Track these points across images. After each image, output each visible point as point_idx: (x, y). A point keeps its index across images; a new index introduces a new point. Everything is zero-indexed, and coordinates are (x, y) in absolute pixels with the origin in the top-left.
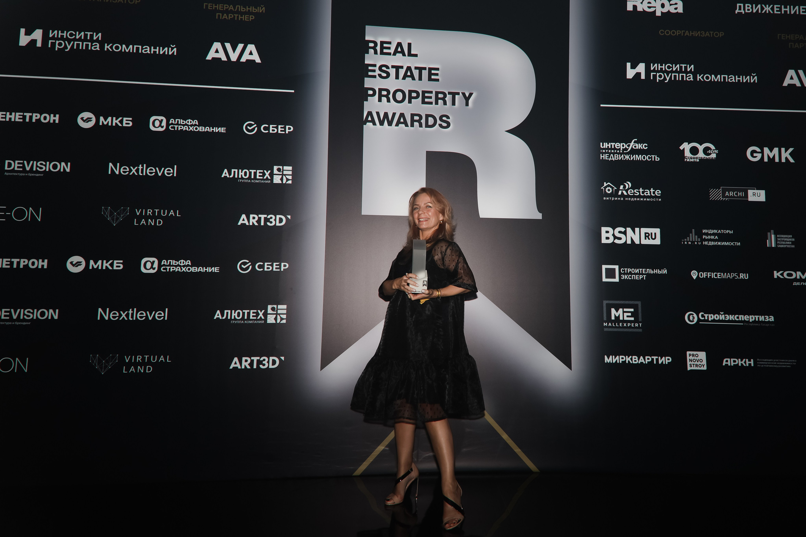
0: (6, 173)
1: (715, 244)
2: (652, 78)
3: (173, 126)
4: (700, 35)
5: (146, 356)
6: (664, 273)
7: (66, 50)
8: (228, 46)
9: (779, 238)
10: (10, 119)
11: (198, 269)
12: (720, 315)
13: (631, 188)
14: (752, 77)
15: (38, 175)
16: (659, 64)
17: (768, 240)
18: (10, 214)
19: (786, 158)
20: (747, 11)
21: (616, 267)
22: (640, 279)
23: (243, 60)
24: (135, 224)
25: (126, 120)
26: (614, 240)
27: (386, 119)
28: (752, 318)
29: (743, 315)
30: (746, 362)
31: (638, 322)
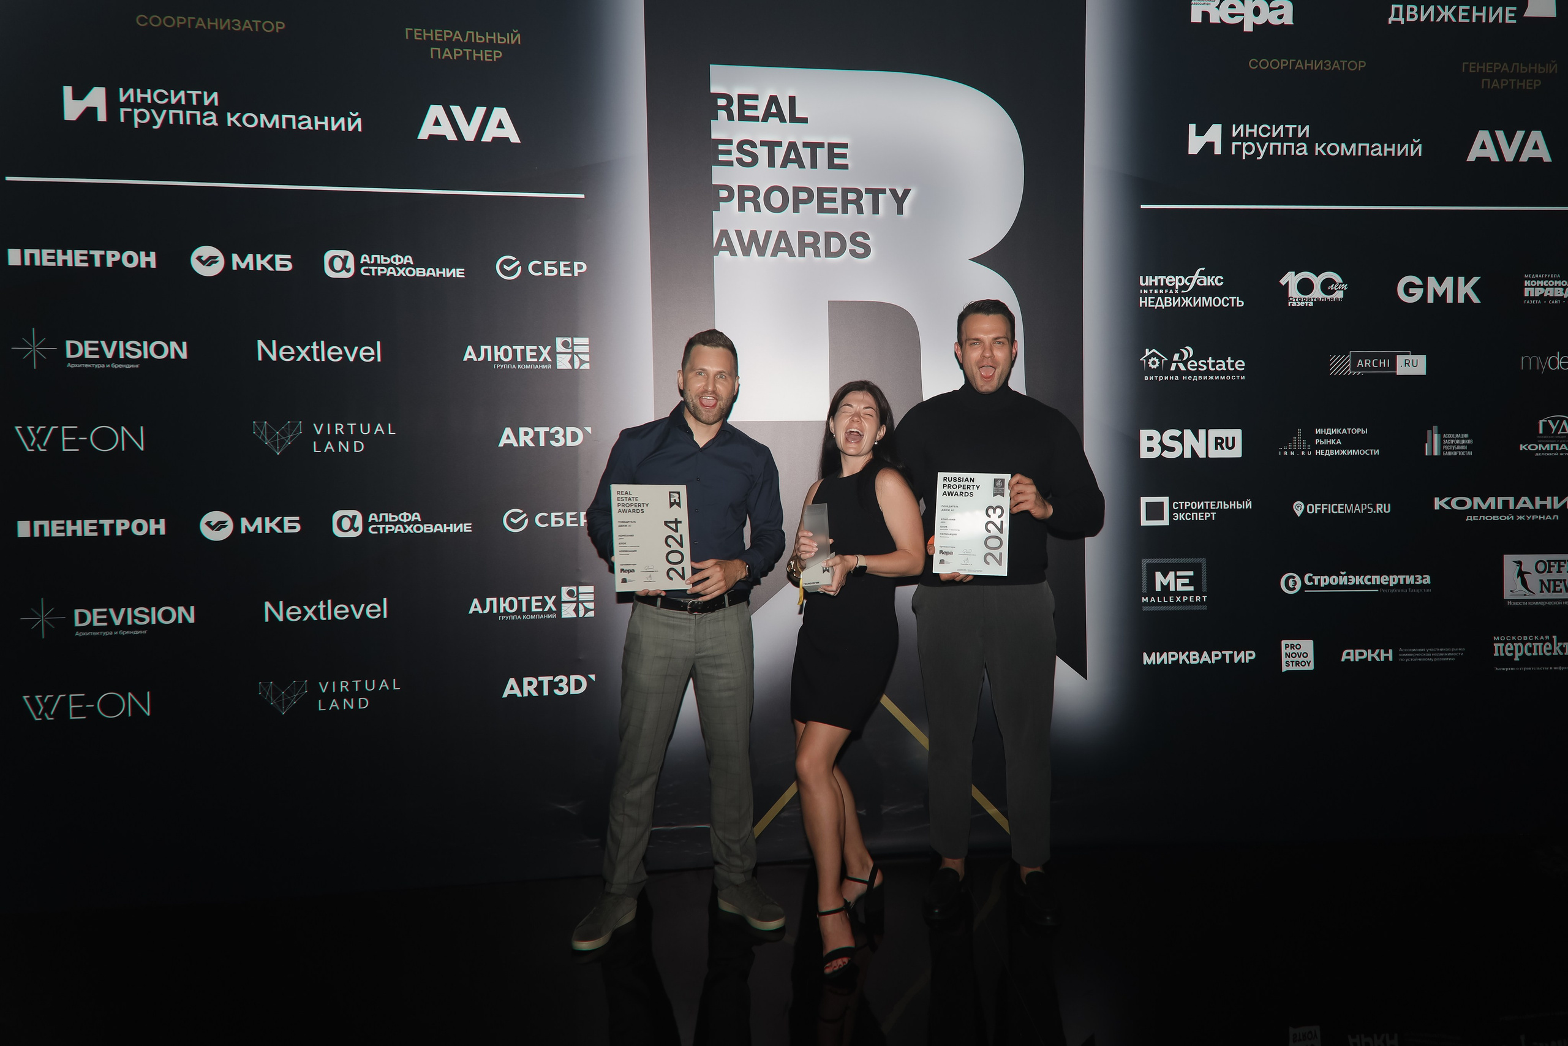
0: (69, 365)
1: (1336, 454)
2: (1233, 153)
3: (367, 268)
4: (1323, 68)
5: (357, 681)
6: (1247, 508)
7: (154, 127)
8: (456, 110)
9: (1446, 439)
10: (65, 262)
11: (434, 528)
12: (1341, 577)
13: (1191, 359)
14: (1412, 145)
15: (129, 366)
16: (1248, 126)
17: (1426, 444)
18: (86, 439)
19: (1466, 296)
20: (1409, 19)
21: (1165, 500)
22: (1206, 520)
23: (487, 138)
24: (315, 451)
25: (281, 259)
26: (1161, 453)
27: (754, 243)
28: (1394, 579)
29: (1379, 576)
30: (1380, 656)
31: (1201, 595)
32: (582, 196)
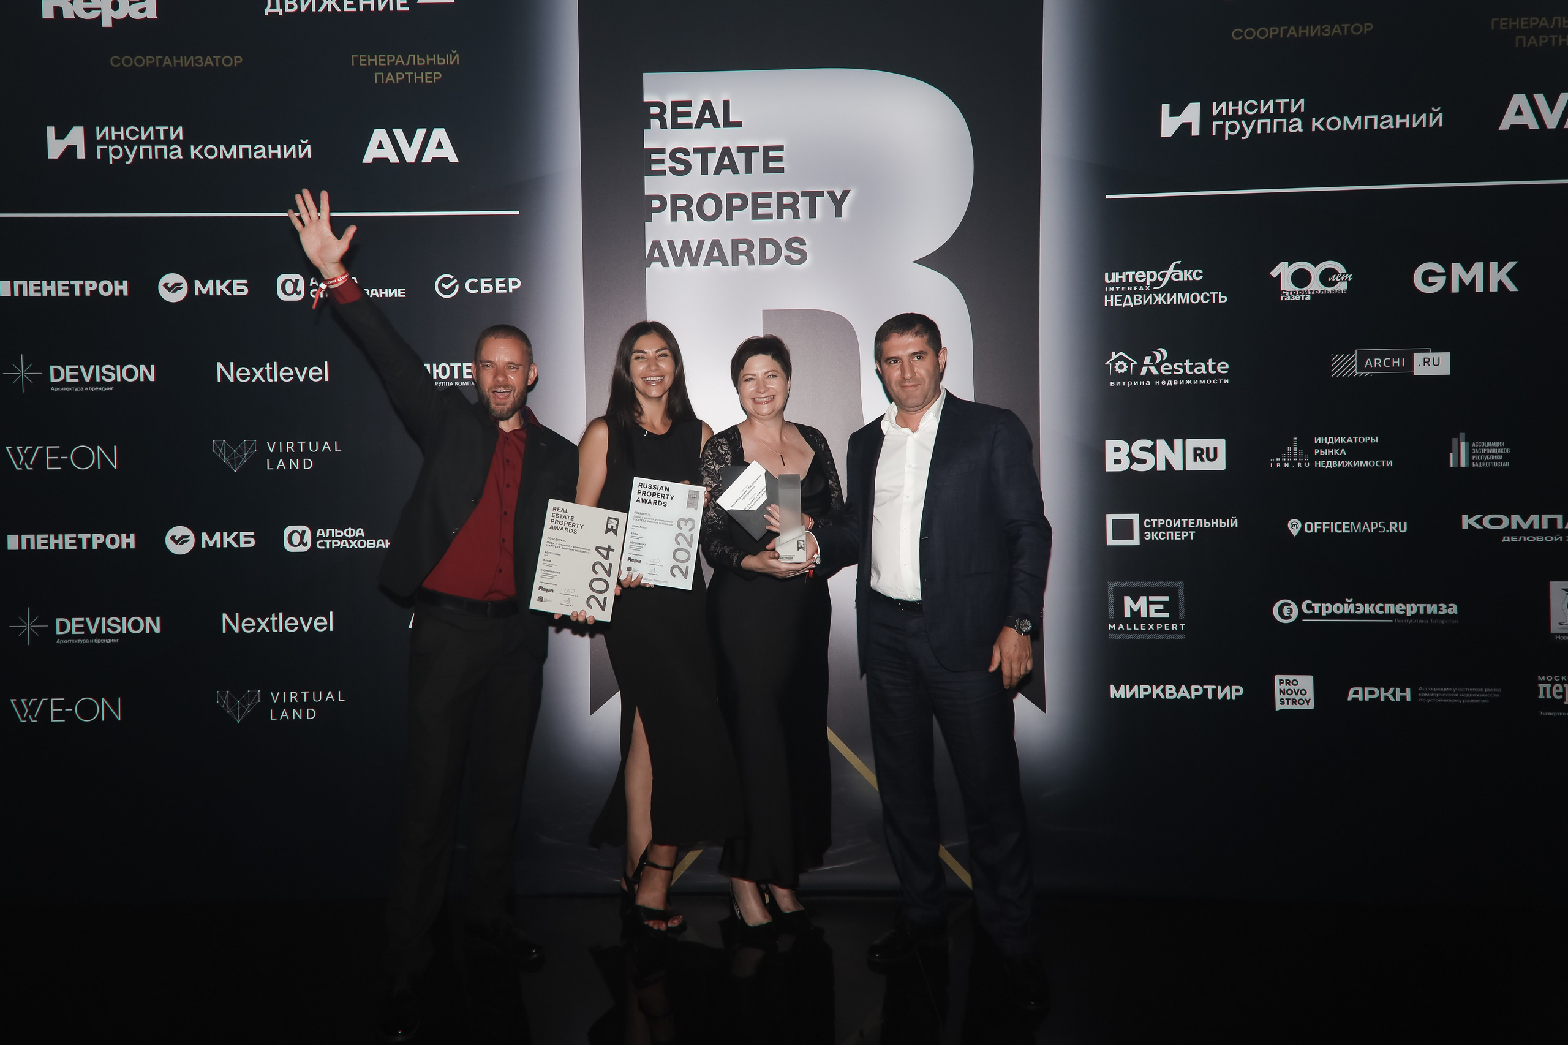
0: (52, 389)
1: (1339, 466)
2: (1214, 133)
4: (1321, 33)
5: (305, 692)
6: (1232, 526)
7: (127, 162)
8: (399, 133)
9: (1475, 448)
10: (49, 292)
11: (376, 543)
13: (1166, 361)
14: (1431, 115)
15: (104, 389)
16: (1231, 103)
17: (1451, 454)
18: (67, 457)
19: (1500, 284)
21: (1135, 518)
22: (1183, 539)
23: (427, 159)
24: (268, 468)
25: (238, 284)
26: (1131, 465)
27: (686, 253)
28: (1412, 609)
29: (1393, 605)
30: (1395, 694)
31: (1178, 622)
32: (517, 212)
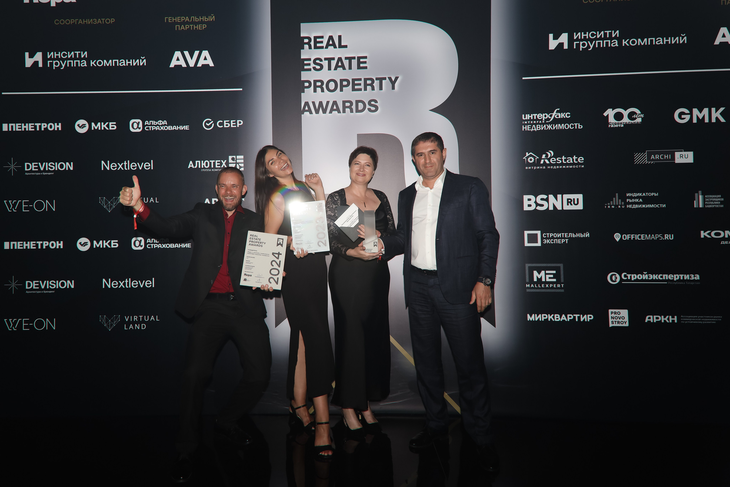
0: (26, 174)
1: (639, 207)
2: (575, 47)
3: (147, 127)
5: (141, 316)
6: (586, 236)
7: (61, 68)
8: (186, 53)
9: (707, 198)
10: (25, 129)
11: (175, 246)
12: (644, 275)
13: (553, 157)
14: (681, 37)
15: (49, 174)
16: (583, 33)
17: (695, 201)
18: (32, 206)
19: (717, 118)
21: (539, 233)
22: (562, 243)
23: (199, 65)
25: (112, 124)
26: (536, 207)
27: (321, 108)
28: (677, 277)
29: (667, 275)
30: (670, 319)
31: (561, 284)
32: (241, 89)
